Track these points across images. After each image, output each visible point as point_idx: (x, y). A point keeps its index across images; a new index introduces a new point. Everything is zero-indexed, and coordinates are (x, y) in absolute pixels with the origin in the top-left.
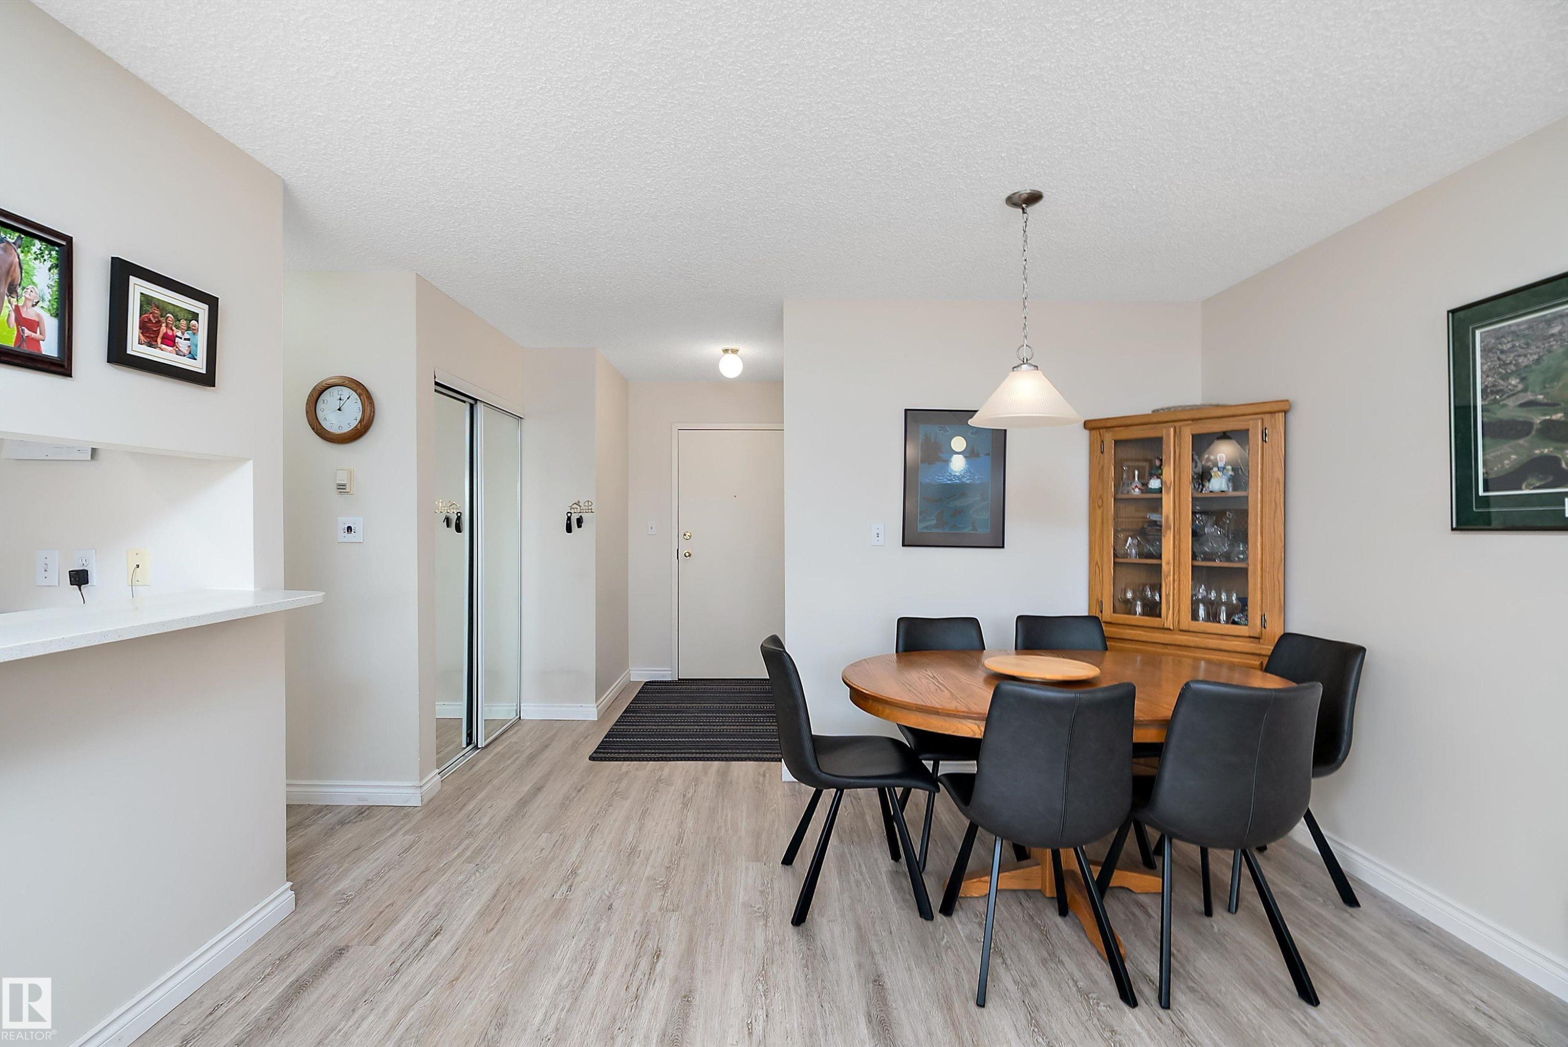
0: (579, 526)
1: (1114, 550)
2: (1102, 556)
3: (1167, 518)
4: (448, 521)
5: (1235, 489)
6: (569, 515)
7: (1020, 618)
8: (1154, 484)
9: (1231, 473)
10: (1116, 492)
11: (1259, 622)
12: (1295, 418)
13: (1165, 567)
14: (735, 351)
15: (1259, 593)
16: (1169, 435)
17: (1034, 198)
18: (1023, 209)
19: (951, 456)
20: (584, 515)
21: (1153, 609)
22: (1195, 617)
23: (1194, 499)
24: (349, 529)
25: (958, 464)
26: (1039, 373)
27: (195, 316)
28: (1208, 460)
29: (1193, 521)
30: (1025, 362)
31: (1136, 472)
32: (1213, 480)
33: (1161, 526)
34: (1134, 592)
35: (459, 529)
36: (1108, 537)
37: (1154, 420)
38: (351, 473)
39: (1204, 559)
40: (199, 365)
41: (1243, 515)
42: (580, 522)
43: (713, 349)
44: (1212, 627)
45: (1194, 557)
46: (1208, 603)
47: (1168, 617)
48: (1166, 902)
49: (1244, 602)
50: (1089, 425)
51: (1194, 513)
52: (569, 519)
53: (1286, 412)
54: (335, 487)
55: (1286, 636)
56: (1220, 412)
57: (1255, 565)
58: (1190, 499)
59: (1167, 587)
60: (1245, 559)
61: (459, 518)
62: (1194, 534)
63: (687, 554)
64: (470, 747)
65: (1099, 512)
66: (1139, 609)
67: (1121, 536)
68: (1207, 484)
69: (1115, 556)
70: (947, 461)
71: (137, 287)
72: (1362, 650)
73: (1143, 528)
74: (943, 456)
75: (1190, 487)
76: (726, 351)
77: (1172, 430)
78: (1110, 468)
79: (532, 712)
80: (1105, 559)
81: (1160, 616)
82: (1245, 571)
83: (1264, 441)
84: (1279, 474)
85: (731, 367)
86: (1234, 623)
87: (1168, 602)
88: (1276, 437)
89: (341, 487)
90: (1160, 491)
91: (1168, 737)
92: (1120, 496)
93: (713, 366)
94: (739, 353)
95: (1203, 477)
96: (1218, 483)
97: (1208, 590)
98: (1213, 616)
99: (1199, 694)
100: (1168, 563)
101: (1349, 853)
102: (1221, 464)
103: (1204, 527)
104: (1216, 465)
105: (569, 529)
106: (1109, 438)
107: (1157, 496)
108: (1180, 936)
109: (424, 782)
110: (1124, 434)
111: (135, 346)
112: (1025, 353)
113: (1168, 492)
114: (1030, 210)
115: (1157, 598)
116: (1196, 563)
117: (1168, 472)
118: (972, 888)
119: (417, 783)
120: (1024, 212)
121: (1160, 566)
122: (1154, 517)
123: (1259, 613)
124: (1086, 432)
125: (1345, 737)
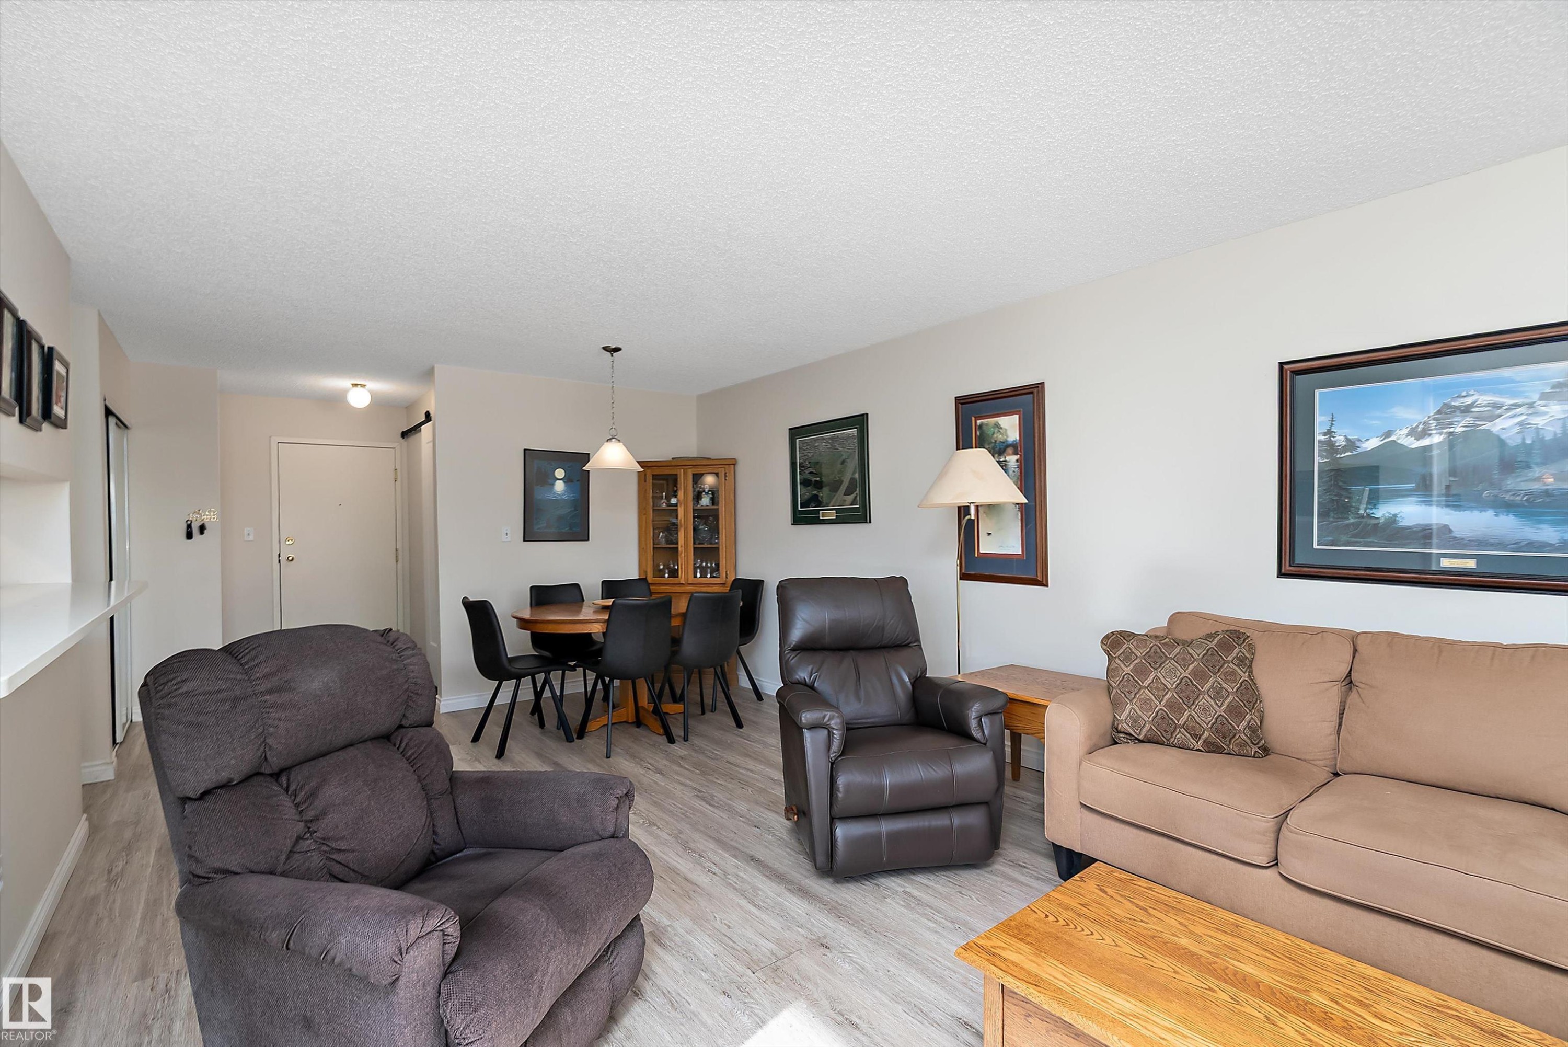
0: (201, 532)
1: (653, 540)
2: (646, 544)
3: (681, 520)
5: (713, 504)
6: (189, 522)
7: (604, 582)
8: (674, 501)
9: (711, 496)
10: (653, 506)
11: (724, 575)
12: (740, 468)
13: (680, 549)
14: (363, 386)
15: (724, 559)
16: (680, 474)
17: (617, 350)
18: (612, 354)
19: (555, 481)
20: (206, 523)
21: (674, 573)
22: (695, 577)
23: (694, 510)
25: (559, 486)
26: (622, 443)
28: (700, 488)
29: (694, 522)
30: (614, 438)
31: (664, 494)
32: (703, 499)
33: (677, 525)
34: (664, 566)
36: (650, 533)
37: (673, 464)
39: (699, 544)
41: (716, 518)
42: (202, 529)
43: (340, 383)
44: (703, 580)
45: (694, 543)
46: (700, 567)
47: (682, 578)
48: (685, 715)
49: (718, 565)
50: (640, 464)
51: (694, 517)
52: (189, 526)
53: (734, 465)
55: (736, 580)
56: (705, 462)
57: (723, 546)
58: (692, 510)
59: (681, 560)
60: (717, 543)
62: (695, 529)
63: (290, 559)
65: (644, 517)
66: (667, 575)
67: (656, 531)
68: (700, 502)
69: (654, 544)
70: (553, 484)
71: (57, 365)
72: (763, 581)
73: (668, 527)
74: (550, 481)
75: (692, 503)
76: (355, 385)
77: (682, 470)
78: (649, 491)
80: (648, 545)
81: (677, 577)
82: (718, 548)
83: (725, 480)
84: (732, 498)
85: (359, 399)
86: (714, 577)
87: (682, 568)
88: (730, 477)
90: (676, 505)
91: (684, 623)
92: (655, 508)
94: (367, 387)
95: (698, 497)
96: (705, 501)
97: (702, 562)
98: (703, 575)
99: (696, 597)
100: (681, 546)
101: (764, 683)
102: (706, 491)
103: (699, 525)
104: (704, 491)
105: (189, 536)
106: (649, 473)
107: (675, 508)
108: (691, 723)
110: (658, 471)
112: (613, 432)
113: (681, 505)
114: (615, 354)
115: (676, 567)
116: (696, 546)
117: (681, 494)
118: (592, 726)
120: (612, 356)
121: (677, 548)
122: (674, 521)
123: (725, 571)
125: (757, 622)
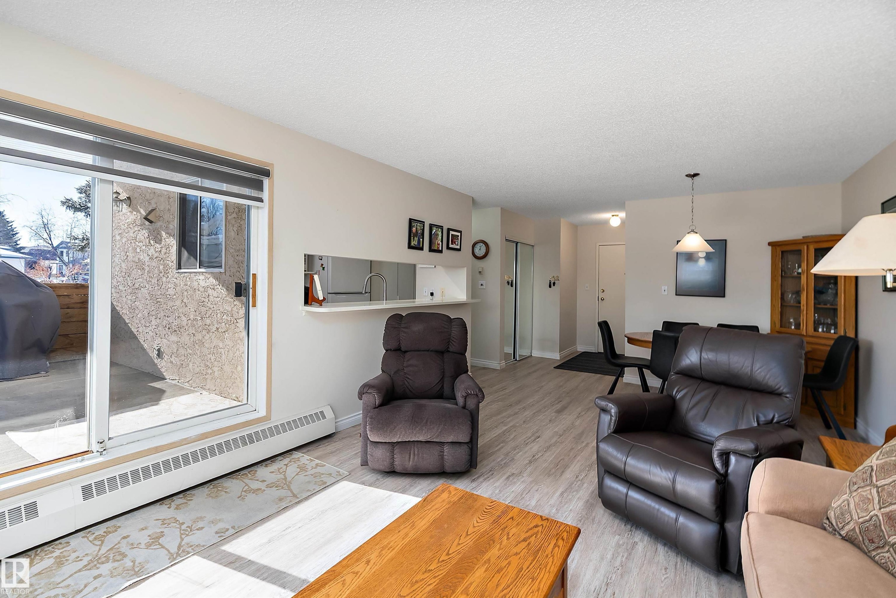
0: (554, 285)
1: (782, 300)
3: (803, 285)
4: (508, 283)
6: (550, 281)
8: (800, 270)
10: (783, 274)
11: (843, 333)
13: (802, 307)
14: (616, 216)
15: (843, 320)
16: (804, 249)
17: (696, 175)
19: (699, 259)
20: (555, 281)
21: (797, 326)
22: (816, 331)
24: (482, 285)
25: (702, 262)
26: (698, 235)
27: (458, 236)
29: (815, 287)
30: (693, 231)
31: (797, 265)
33: (801, 289)
35: (512, 286)
36: (779, 295)
37: (797, 242)
38: (483, 268)
39: (819, 304)
40: (458, 247)
42: (554, 284)
43: (605, 216)
44: (823, 334)
45: (815, 303)
47: (804, 329)
50: (770, 244)
51: (815, 283)
52: (550, 283)
54: (478, 272)
57: (841, 307)
58: (813, 278)
59: (803, 316)
60: (836, 305)
61: (512, 282)
63: (602, 299)
64: (514, 359)
65: (775, 283)
66: (793, 327)
69: (783, 302)
70: (697, 261)
71: (452, 233)
74: (695, 259)
76: (613, 216)
77: (805, 246)
78: (779, 263)
79: (536, 353)
80: (777, 303)
82: (836, 309)
85: (615, 222)
87: (804, 323)
89: (480, 272)
93: (606, 222)
94: (618, 216)
105: (550, 286)
106: (779, 250)
109: (501, 362)
110: (785, 248)
111: (451, 246)
113: (804, 274)
116: (816, 306)
119: (499, 363)
120: (693, 179)
121: (800, 307)
123: (843, 329)
124: (770, 247)
